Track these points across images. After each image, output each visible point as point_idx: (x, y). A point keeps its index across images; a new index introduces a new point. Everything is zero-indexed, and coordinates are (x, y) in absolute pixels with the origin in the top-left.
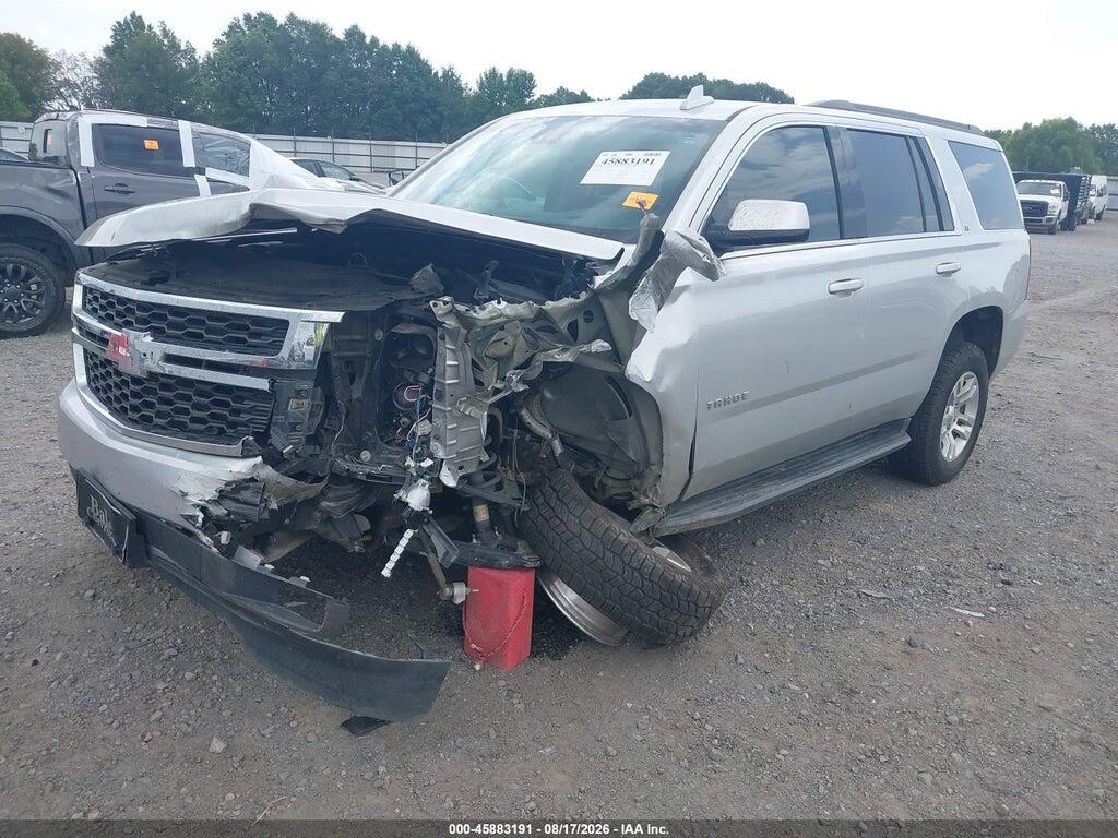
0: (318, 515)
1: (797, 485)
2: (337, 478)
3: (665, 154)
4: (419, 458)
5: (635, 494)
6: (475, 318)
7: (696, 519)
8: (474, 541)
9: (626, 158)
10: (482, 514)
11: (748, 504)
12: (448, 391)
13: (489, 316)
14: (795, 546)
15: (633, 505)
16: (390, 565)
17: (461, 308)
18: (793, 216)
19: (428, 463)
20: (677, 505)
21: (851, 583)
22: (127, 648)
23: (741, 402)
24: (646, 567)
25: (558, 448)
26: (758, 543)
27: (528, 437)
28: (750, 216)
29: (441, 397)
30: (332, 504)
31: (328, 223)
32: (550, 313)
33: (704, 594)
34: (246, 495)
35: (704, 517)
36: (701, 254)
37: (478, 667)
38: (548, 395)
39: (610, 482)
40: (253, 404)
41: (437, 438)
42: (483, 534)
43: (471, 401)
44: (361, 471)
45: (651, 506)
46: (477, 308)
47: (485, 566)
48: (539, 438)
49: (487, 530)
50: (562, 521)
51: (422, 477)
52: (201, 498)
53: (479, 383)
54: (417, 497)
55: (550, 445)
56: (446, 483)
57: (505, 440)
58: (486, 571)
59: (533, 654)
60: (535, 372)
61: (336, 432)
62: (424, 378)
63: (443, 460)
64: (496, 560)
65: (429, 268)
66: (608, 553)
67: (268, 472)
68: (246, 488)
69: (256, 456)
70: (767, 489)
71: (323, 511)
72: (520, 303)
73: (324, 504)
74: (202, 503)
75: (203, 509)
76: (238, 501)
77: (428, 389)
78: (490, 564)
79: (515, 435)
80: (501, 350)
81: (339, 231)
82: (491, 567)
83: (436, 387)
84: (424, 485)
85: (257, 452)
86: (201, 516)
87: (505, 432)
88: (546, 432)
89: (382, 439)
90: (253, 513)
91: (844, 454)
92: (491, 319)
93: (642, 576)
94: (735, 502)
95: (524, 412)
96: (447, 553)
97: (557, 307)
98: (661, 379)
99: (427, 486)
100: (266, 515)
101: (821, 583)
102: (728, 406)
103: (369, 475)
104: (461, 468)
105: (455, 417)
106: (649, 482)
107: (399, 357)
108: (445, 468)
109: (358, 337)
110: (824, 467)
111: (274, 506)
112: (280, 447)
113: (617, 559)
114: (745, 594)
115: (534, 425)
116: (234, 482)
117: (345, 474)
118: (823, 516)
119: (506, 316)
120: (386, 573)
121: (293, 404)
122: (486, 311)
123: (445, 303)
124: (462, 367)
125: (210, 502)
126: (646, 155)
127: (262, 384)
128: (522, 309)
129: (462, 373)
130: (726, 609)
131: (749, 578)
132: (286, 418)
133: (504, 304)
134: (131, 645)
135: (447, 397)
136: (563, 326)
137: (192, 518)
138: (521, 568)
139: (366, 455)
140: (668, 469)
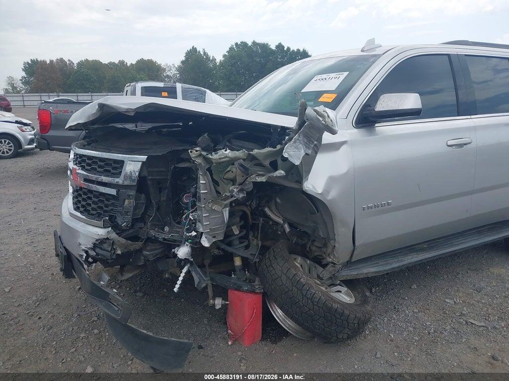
0: (143, 258)
1: (430, 256)
2: (150, 240)
3: (346, 74)
4: (189, 231)
5: (324, 255)
6: (210, 158)
7: (360, 272)
8: (233, 276)
9: (326, 77)
10: (238, 262)
11: (396, 265)
12: (202, 197)
13: (218, 157)
14: (435, 289)
15: (324, 262)
16: (177, 286)
17: (204, 153)
18: (411, 101)
19: (194, 233)
20: (349, 264)
21: (464, 315)
22: (79, 315)
23: (387, 207)
24: (315, 298)
25: (287, 229)
26: (413, 287)
27: (271, 223)
28: (388, 102)
29: (200, 200)
30: (147, 253)
31: (128, 110)
32: (255, 155)
33: (352, 316)
34: (105, 246)
35: (365, 271)
36: (321, 119)
37: (230, 343)
38: (278, 200)
39: (314, 248)
40: (113, 202)
41: (199, 221)
42: (238, 272)
43: (214, 202)
44: (161, 237)
45: (332, 263)
46: (213, 153)
47: (236, 290)
48: (277, 223)
49: (240, 270)
50: (274, 269)
51: (187, 241)
52: (86, 246)
53: (218, 192)
54: (183, 252)
55: (282, 227)
56: (203, 244)
57: (253, 223)
58: (236, 292)
59: (263, 339)
60: (250, 187)
61: (151, 216)
62: (193, 190)
63: (202, 233)
64: (241, 287)
65: (206, 135)
66: (294, 288)
67: (114, 236)
68: (105, 243)
69: (109, 227)
70: (410, 257)
71: (145, 256)
72: (238, 151)
73: (145, 253)
74: (86, 249)
75: (86, 252)
76: (101, 249)
77: (195, 195)
78: (239, 289)
79: (261, 221)
80: (230, 175)
81: (132, 114)
82: (239, 290)
83: (198, 195)
84: (187, 245)
85: (109, 225)
86: (85, 255)
87: (253, 219)
88: (280, 221)
89: (174, 220)
90: (108, 254)
91: (467, 239)
92: (220, 159)
93: (312, 302)
94: (387, 264)
95: (267, 210)
96: (200, 282)
97: (260, 153)
98: (329, 193)
99: (189, 246)
100: (114, 257)
101: (445, 313)
102: (377, 209)
103: (164, 239)
104: (214, 237)
105: (207, 210)
106: (329, 250)
107: (183, 179)
108: (204, 237)
109: (163, 169)
110: (452, 245)
111: (119, 252)
112: (120, 223)
113: (299, 292)
114: (395, 316)
115: (272, 216)
116: (99, 239)
117: (153, 238)
118: (458, 274)
119: (229, 157)
120: (176, 290)
121: (127, 202)
122: (217, 155)
123: (197, 151)
124: (208, 184)
125: (90, 248)
126: (337, 75)
127: (113, 192)
128: (240, 154)
129: (208, 188)
130: (380, 324)
131: (400, 307)
132: (123, 209)
133: (228, 151)
134: (81, 313)
135: (202, 200)
136: (267, 163)
137: (81, 256)
138: (253, 292)
139: (167, 229)
140: (339, 243)
